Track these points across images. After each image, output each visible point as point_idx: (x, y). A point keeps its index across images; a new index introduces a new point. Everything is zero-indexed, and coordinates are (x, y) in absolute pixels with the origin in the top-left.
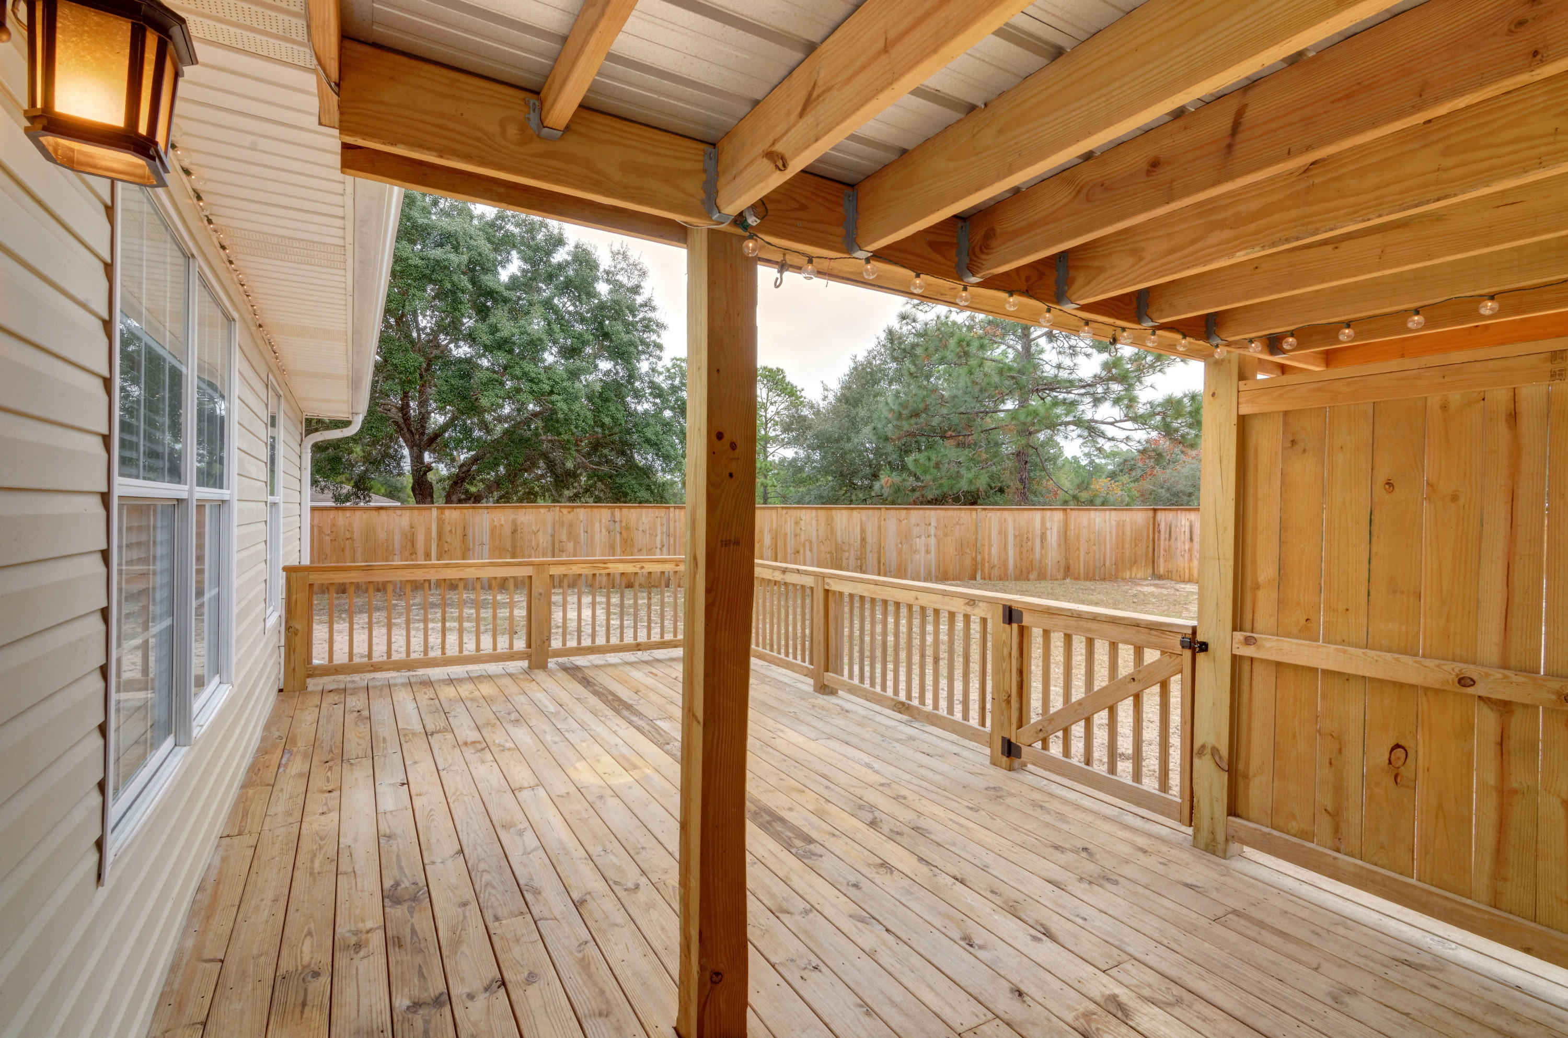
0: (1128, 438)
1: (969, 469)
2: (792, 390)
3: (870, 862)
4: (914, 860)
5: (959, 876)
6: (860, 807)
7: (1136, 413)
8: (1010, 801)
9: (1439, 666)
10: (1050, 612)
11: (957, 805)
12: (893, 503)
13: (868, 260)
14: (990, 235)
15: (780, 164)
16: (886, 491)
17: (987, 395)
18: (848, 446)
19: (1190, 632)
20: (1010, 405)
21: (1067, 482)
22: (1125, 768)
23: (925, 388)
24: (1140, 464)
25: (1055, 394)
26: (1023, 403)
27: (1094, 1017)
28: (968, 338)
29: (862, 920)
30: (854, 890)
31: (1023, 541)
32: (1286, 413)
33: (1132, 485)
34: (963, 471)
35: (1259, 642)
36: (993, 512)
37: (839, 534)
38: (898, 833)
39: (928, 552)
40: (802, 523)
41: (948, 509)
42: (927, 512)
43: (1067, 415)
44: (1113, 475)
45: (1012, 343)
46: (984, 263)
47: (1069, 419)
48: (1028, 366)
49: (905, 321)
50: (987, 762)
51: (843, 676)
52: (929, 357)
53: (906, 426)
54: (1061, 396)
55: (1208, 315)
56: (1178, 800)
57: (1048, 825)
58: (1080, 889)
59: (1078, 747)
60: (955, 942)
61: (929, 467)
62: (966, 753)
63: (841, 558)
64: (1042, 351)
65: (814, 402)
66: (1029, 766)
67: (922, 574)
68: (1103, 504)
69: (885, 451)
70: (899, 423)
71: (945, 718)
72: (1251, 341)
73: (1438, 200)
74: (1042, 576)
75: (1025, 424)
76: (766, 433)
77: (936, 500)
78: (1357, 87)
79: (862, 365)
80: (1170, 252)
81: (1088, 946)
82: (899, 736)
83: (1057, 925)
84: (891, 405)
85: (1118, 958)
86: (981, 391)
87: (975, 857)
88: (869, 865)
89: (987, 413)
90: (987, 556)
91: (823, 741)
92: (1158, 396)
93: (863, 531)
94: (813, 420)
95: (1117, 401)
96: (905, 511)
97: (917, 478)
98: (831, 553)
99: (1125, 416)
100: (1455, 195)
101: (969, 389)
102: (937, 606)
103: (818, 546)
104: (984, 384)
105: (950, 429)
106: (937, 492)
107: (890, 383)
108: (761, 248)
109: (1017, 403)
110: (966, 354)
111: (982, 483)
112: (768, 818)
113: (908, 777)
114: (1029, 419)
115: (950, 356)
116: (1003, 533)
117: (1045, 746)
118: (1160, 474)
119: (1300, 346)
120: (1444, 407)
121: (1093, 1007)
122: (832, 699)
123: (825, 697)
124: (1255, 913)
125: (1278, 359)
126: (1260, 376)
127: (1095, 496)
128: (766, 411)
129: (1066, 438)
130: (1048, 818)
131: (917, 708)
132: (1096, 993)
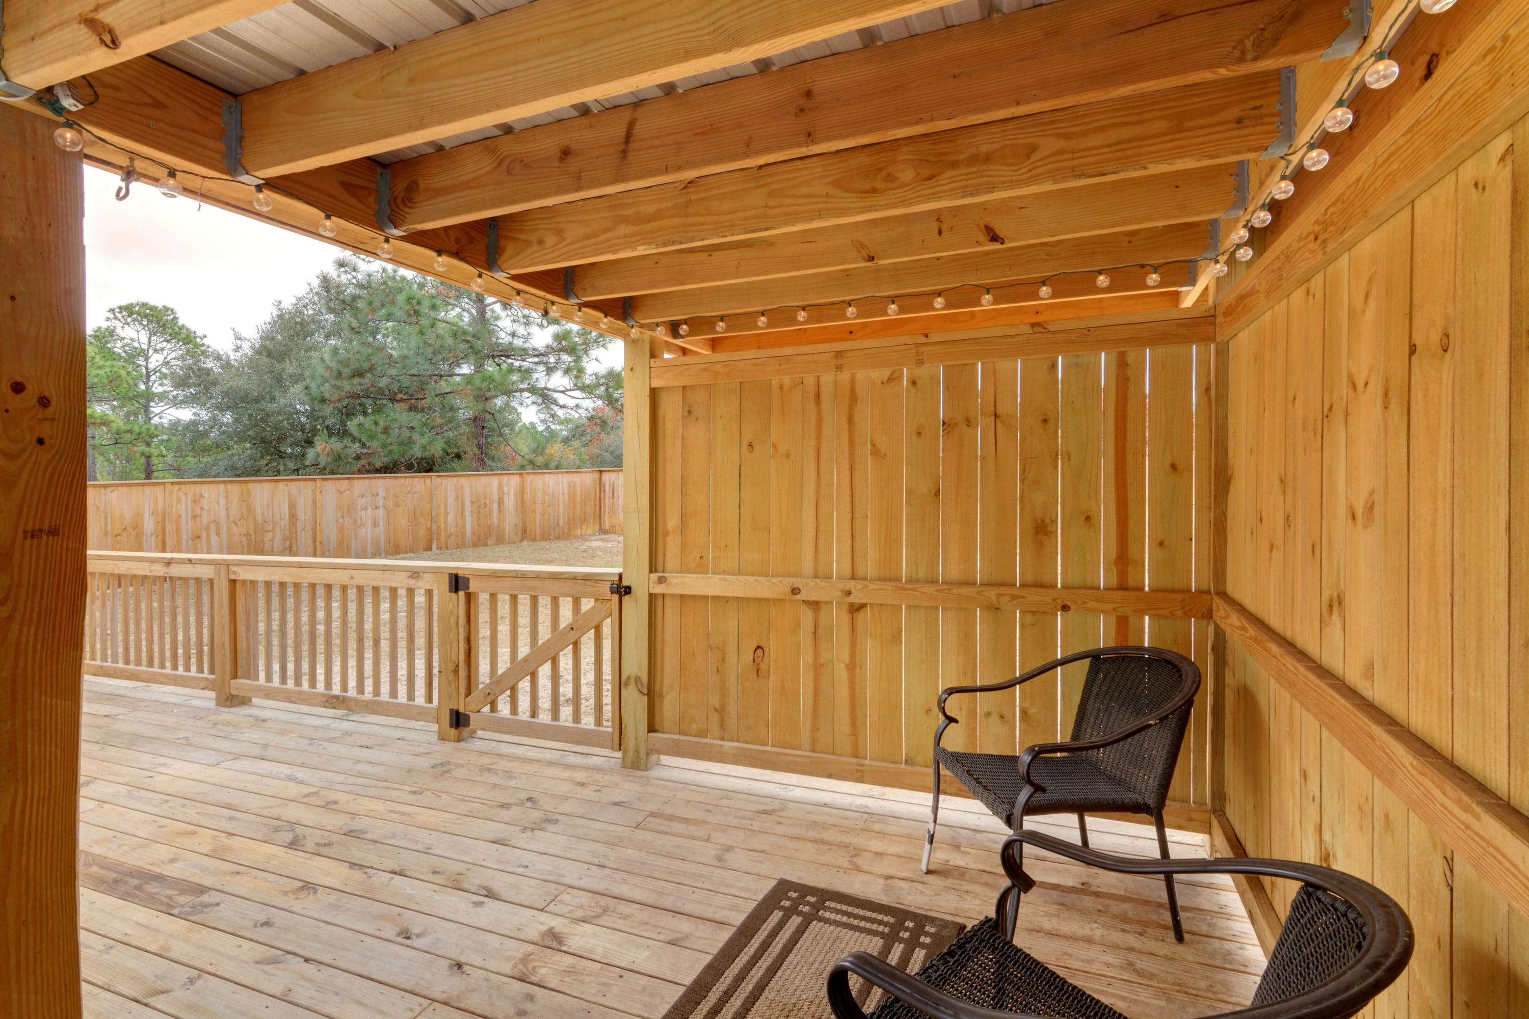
0: (577, 406)
1: (422, 434)
2: (188, 336)
3: (287, 889)
4: (344, 869)
5: (397, 869)
6: (276, 830)
7: (584, 384)
8: (458, 773)
9: (780, 582)
10: (495, 575)
11: (398, 793)
12: (332, 473)
13: (259, 188)
14: (412, 188)
15: (107, 38)
16: (323, 460)
17: (440, 357)
18: (273, 407)
19: (617, 578)
20: (466, 369)
21: (524, 448)
22: (566, 712)
23: (370, 345)
24: (589, 431)
25: (510, 361)
26: (479, 367)
27: (533, 957)
28: (418, 296)
29: (273, 961)
30: (264, 930)
31: (480, 506)
32: (684, 388)
33: (583, 449)
34: (416, 436)
35: (669, 580)
36: (449, 479)
37: (259, 512)
38: (325, 845)
39: (375, 525)
40: (205, 503)
41: (398, 477)
42: (374, 481)
43: (522, 382)
44: (566, 441)
45: (467, 306)
46: (407, 216)
47: (525, 386)
48: (483, 331)
49: (343, 269)
50: (434, 738)
51: (257, 680)
52: (373, 311)
53: (347, 386)
54: (517, 364)
55: (624, 298)
56: (610, 730)
57: (495, 786)
58: (521, 839)
59: (524, 703)
60: (390, 941)
61: (376, 433)
62: (411, 735)
63: (263, 541)
64: (498, 318)
65: (221, 353)
66: (478, 732)
67: (369, 550)
68: (557, 468)
69: (320, 414)
70: (339, 383)
71: (387, 703)
72: (657, 325)
73: (766, 229)
74: (500, 541)
75: (480, 389)
76: (148, 388)
77: (386, 468)
78: (710, 127)
79: (290, 313)
80: (587, 237)
81: (530, 892)
82: (332, 734)
83: (499, 882)
84: (328, 362)
85: (556, 892)
86: (434, 353)
87: (417, 842)
88: (285, 893)
89: (441, 376)
90: (443, 525)
91: (228, 764)
92: (602, 369)
93: (292, 506)
94: (220, 374)
95: (567, 371)
96: (347, 481)
97: (363, 445)
98: (248, 535)
99: (575, 385)
100: (776, 228)
101: (421, 350)
102: (376, 583)
103: (228, 527)
104: (437, 346)
105: (401, 392)
106: (386, 459)
107: (328, 337)
108: (91, 144)
109: (472, 368)
110: (417, 312)
111: (437, 449)
112: (135, 882)
113: (341, 778)
114: (485, 384)
115: (399, 313)
116: (459, 499)
117: (494, 709)
118: (605, 439)
119: (691, 333)
120: (781, 388)
121: (530, 948)
122: (244, 710)
123: (232, 710)
124: (668, 810)
125: (679, 342)
126: (666, 356)
127: (550, 460)
128: (147, 359)
129: (522, 404)
130: (495, 779)
131: (354, 699)
132: (533, 934)
